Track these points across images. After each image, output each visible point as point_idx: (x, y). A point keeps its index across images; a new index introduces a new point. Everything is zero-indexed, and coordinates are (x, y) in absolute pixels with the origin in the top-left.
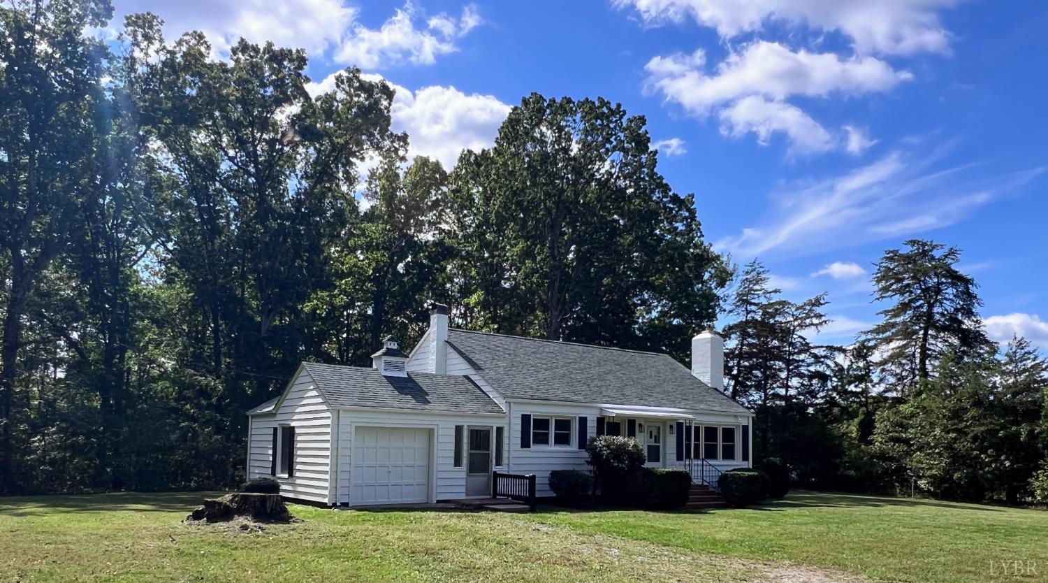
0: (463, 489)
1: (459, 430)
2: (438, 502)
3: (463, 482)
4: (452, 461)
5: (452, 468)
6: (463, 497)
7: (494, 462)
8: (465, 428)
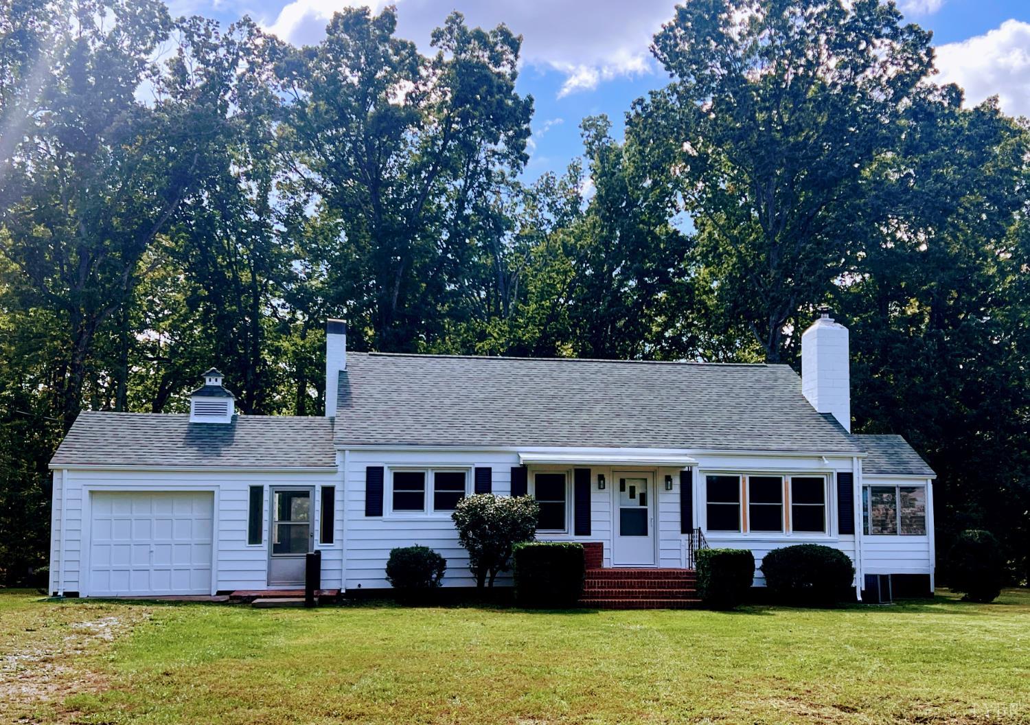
0: (264, 576)
1: (256, 493)
2: (219, 593)
3: (264, 566)
4: (246, 536)
5: (245, 545)
6: (263, 586)
7: (317, 536)
8: (266, 489)
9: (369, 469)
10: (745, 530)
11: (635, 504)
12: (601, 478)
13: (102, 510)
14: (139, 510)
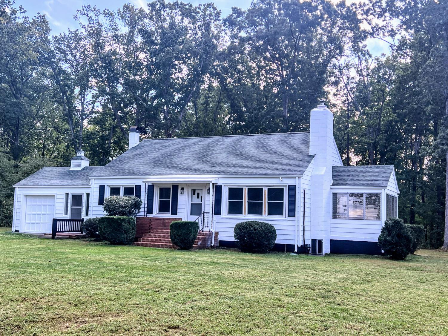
1: (67, 194)
4: (63, 212)
7: (83, 213)
9: (100, 186)
10: (245, 214)
11: (196, 201)
12: (183, 189)
13: (30, 201)
14: (38, 201)
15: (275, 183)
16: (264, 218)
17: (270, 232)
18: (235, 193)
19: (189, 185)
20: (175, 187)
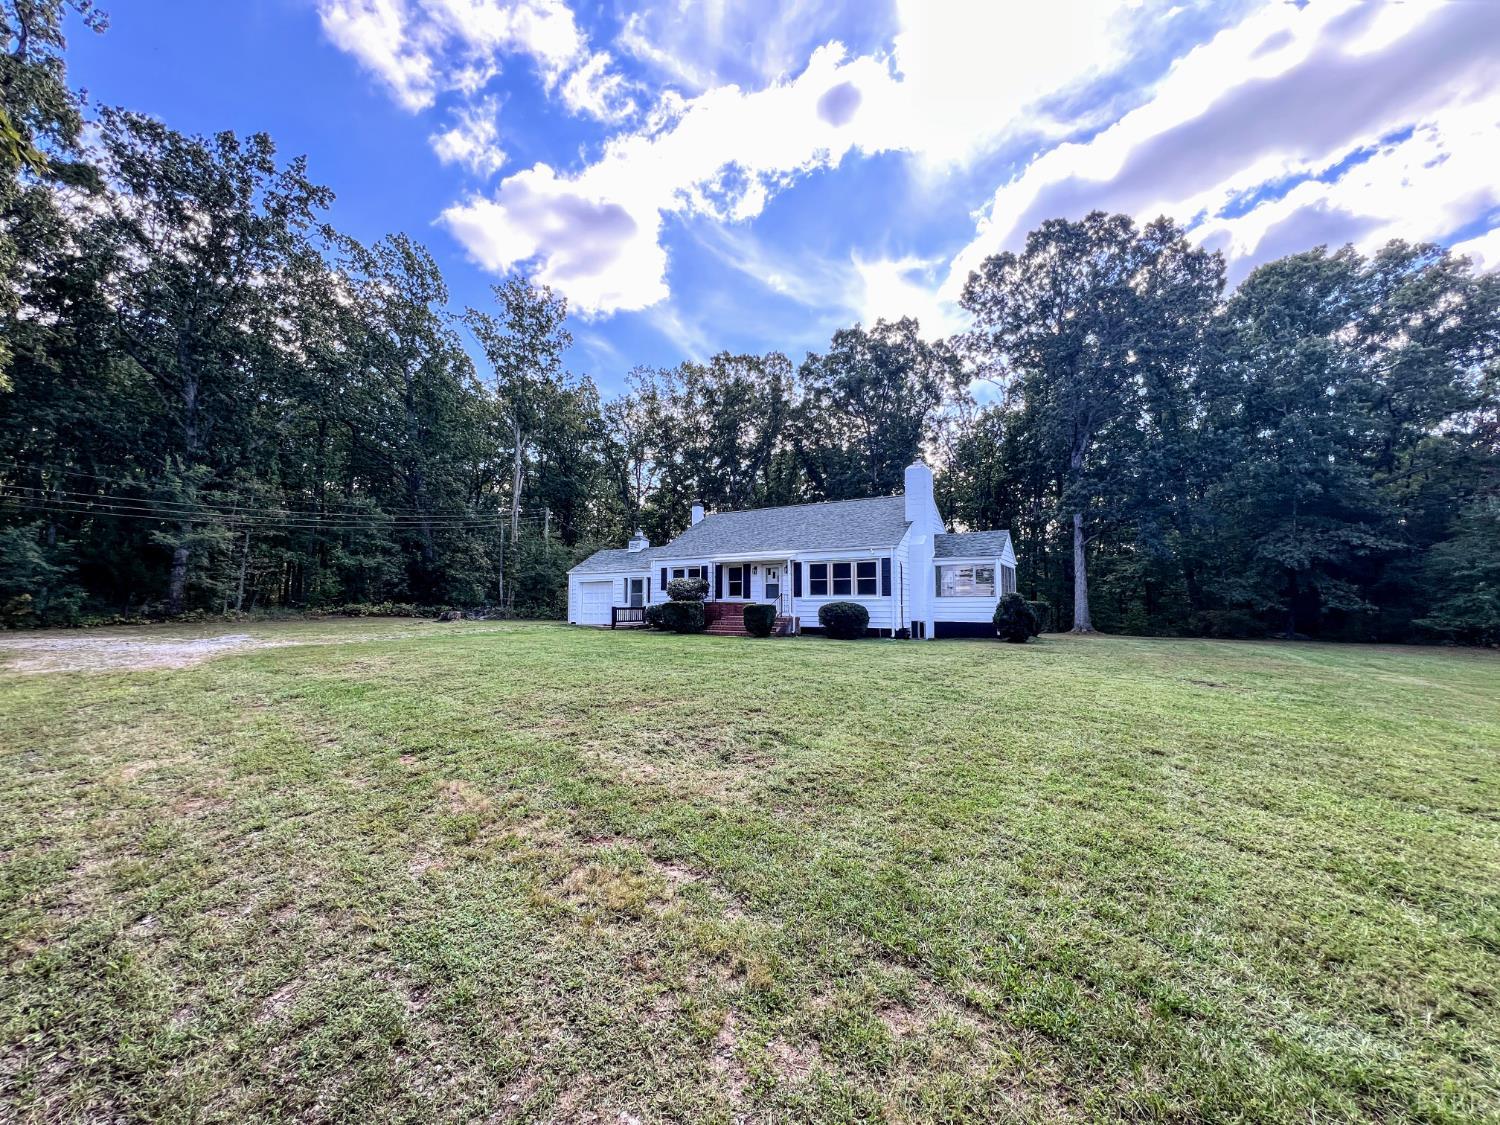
15: (866, 556)
16: (854, 598)
17: (861, 615)
18: (818, 571)
19: (763, 563)
20: (747, 566)
